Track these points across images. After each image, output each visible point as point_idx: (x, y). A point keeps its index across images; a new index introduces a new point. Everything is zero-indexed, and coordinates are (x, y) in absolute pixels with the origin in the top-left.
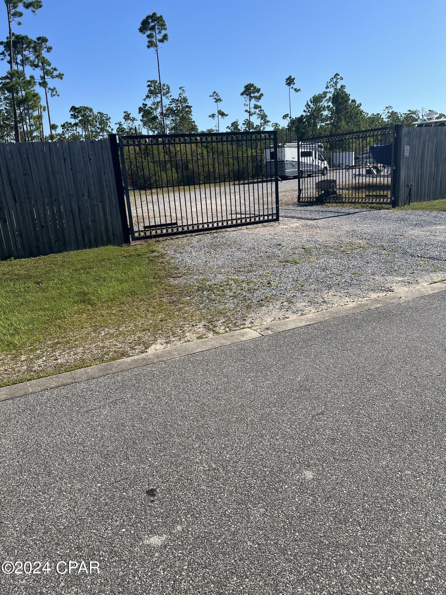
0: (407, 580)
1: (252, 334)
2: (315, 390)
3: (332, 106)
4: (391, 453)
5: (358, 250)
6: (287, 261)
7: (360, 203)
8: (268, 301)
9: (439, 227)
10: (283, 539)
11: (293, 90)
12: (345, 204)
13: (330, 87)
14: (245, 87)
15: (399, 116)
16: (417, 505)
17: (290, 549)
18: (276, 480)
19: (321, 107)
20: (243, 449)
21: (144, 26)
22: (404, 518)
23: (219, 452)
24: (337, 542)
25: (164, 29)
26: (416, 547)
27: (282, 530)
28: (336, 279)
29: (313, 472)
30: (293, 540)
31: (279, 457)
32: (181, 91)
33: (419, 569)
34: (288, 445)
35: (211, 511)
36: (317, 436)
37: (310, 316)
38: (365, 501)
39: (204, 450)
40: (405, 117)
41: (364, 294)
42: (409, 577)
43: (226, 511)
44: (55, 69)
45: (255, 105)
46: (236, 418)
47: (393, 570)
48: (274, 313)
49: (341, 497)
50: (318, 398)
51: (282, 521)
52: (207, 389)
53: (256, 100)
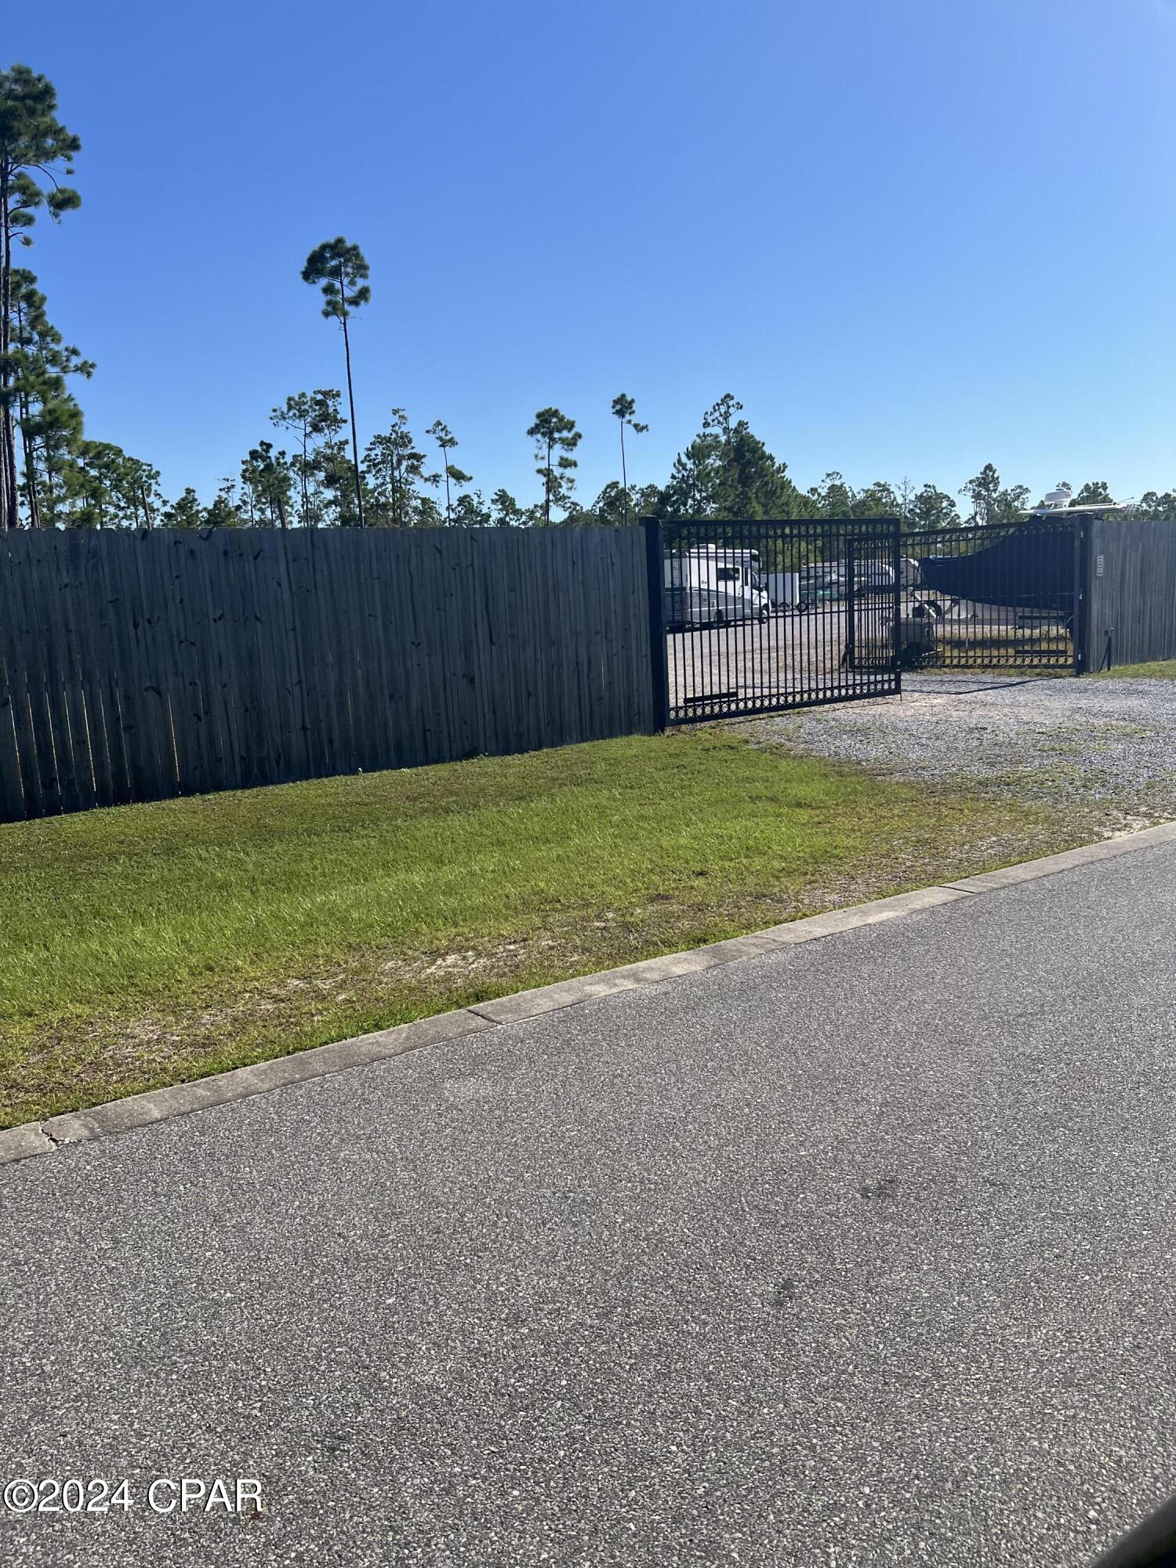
11: (631, 427)
13: (712, 423)
14: (539, 416)
21: (315, 267)
25: (361, 276)
32: (395, 419)
44: (75, 352)
45: (562, 458)
53: (566, 447)
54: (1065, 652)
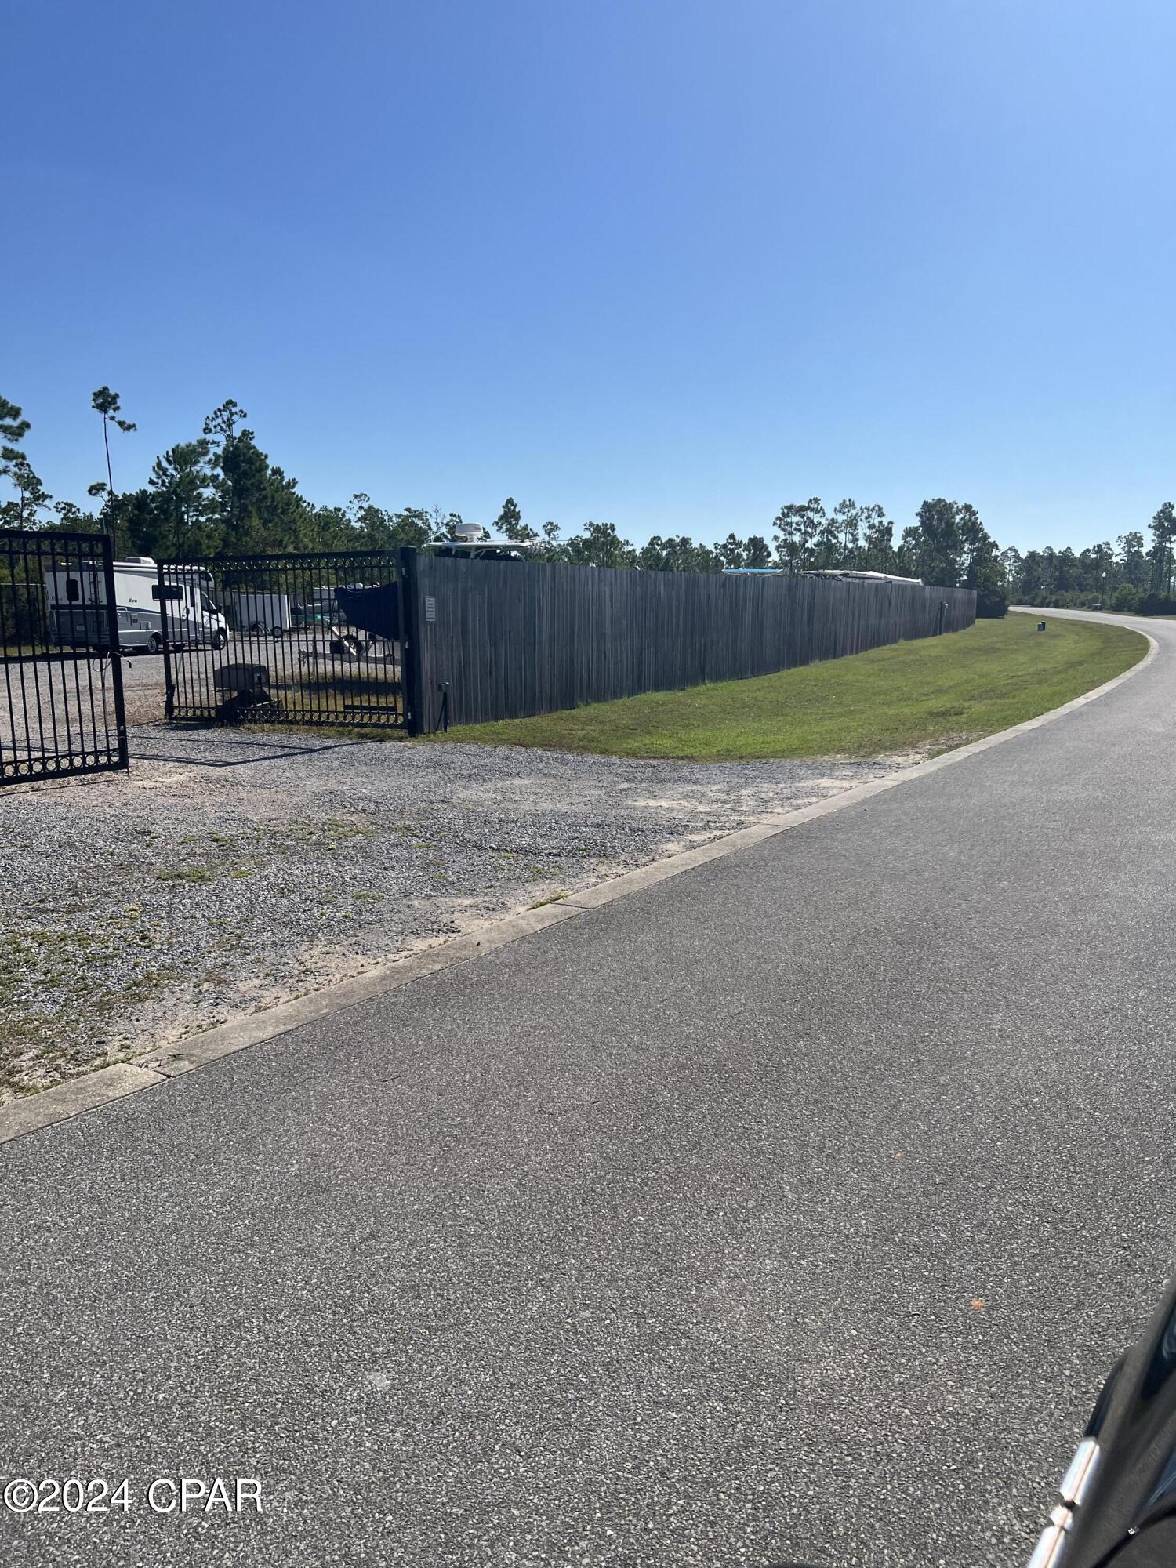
0: (636, 1526)
1: (136, 1076)
2: (341, 1185)
3: (222, 476)
4: (542, 1285)
5: (354, 840)
6: (179, 876)
7: (332, 724)
8: (156, 986)
9: (517, 782)
10: (360, 1539)
11: (114, 424)
12: (295, 727)
13: (213, 430)
15: (386, 518)
16: (618, 1375)
17: (382, 1556)
18: (306, 1415)
19: (197, 477)
20: (198, 1368)
22: (601, 1408)
23: (131, 1394)
24: (480, 1503)
26: (636, 1457)
27: (352, 1522)
28: (322, 915)
29: (389, 1372)
30: (383, 1535)
31: (296, 1360)
33: (651, 1497)
34: (311, 1328)
35: (157, 1541)
36: (375, 1288)
37: (281, 1010)
38: (516, 1398)
39: (88, 1401)
40: (399, 524)
41: (397, 944)
42: (638, 1520)
43: (196, 1528)
45: (5, 449)
46: (156, 1298)
47: (605, 1516)
48: (181, 1014)
49: (464, 1407)
50: (354, 1202)
51: (346, 1502)
52: (45, 1245)
53: (9, 436)
54: (395, 709)
